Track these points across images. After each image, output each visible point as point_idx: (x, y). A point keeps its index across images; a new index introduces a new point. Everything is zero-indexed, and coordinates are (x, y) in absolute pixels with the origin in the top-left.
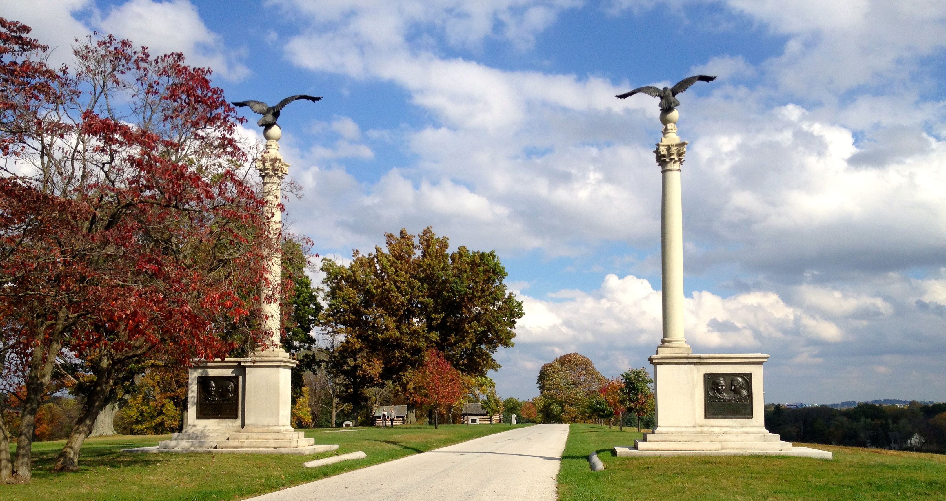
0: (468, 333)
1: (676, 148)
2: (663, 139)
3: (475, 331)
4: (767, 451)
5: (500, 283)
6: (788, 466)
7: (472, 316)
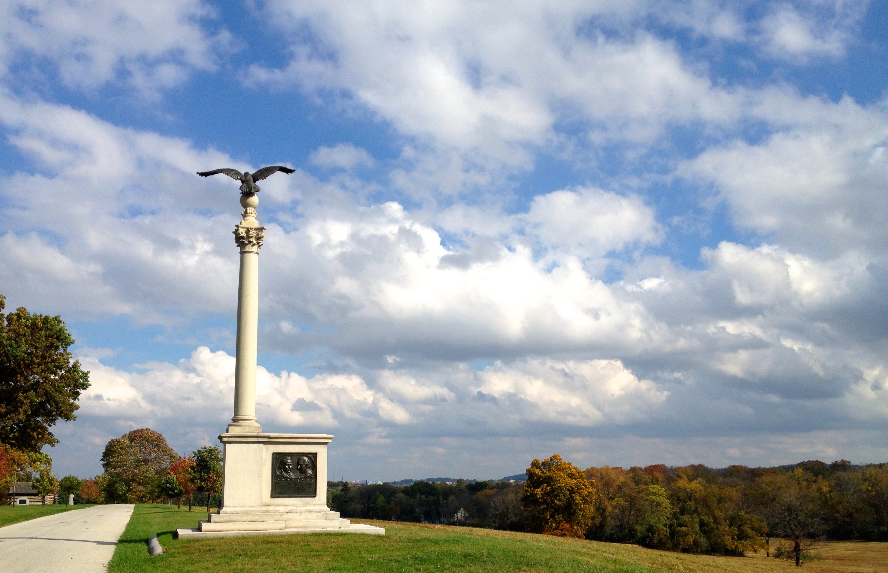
0: (22, 403)
1: (255, 231)
2: (243, 221)
3: (31, 402)
4: (328, 529)
5: (65, 350)
6: (345, 543)
7: (28, 384)
